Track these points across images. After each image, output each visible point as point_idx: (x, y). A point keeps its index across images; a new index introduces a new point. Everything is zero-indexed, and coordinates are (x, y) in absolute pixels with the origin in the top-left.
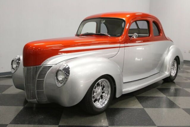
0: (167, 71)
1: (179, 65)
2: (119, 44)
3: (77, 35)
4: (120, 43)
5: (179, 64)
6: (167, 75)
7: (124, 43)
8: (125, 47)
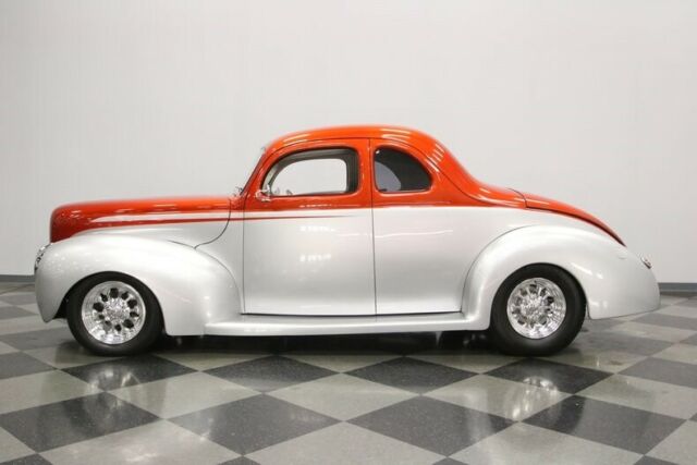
2: (228, 213)
4: (231, 209)
8: (244, 219)
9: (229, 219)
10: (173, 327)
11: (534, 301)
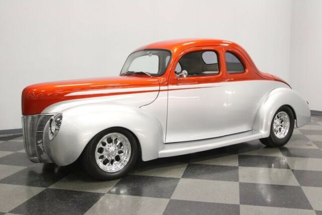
0: (263, 129)
1: (295, 120)
2: (158, 87)
3: (121, 75)
4: (160, 85)
5: (295, 118)
6: (262, 136)
7: (167, 85)
8: (168, 90)
9: (159, 91)
10: (147, 156)
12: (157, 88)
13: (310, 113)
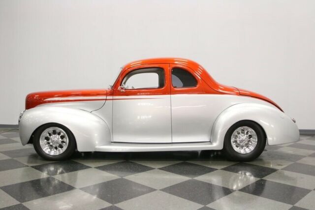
4: (107, 95)
8: (113, 99)
9: (106, 100)
11: (243, 137)
12: (104, 97)
13: (299, 133)
